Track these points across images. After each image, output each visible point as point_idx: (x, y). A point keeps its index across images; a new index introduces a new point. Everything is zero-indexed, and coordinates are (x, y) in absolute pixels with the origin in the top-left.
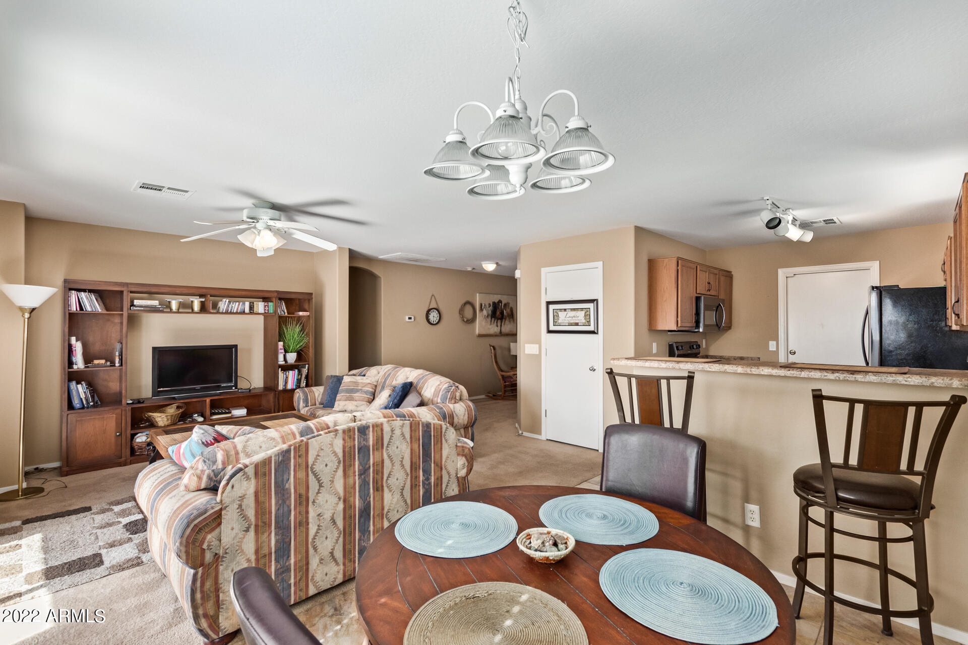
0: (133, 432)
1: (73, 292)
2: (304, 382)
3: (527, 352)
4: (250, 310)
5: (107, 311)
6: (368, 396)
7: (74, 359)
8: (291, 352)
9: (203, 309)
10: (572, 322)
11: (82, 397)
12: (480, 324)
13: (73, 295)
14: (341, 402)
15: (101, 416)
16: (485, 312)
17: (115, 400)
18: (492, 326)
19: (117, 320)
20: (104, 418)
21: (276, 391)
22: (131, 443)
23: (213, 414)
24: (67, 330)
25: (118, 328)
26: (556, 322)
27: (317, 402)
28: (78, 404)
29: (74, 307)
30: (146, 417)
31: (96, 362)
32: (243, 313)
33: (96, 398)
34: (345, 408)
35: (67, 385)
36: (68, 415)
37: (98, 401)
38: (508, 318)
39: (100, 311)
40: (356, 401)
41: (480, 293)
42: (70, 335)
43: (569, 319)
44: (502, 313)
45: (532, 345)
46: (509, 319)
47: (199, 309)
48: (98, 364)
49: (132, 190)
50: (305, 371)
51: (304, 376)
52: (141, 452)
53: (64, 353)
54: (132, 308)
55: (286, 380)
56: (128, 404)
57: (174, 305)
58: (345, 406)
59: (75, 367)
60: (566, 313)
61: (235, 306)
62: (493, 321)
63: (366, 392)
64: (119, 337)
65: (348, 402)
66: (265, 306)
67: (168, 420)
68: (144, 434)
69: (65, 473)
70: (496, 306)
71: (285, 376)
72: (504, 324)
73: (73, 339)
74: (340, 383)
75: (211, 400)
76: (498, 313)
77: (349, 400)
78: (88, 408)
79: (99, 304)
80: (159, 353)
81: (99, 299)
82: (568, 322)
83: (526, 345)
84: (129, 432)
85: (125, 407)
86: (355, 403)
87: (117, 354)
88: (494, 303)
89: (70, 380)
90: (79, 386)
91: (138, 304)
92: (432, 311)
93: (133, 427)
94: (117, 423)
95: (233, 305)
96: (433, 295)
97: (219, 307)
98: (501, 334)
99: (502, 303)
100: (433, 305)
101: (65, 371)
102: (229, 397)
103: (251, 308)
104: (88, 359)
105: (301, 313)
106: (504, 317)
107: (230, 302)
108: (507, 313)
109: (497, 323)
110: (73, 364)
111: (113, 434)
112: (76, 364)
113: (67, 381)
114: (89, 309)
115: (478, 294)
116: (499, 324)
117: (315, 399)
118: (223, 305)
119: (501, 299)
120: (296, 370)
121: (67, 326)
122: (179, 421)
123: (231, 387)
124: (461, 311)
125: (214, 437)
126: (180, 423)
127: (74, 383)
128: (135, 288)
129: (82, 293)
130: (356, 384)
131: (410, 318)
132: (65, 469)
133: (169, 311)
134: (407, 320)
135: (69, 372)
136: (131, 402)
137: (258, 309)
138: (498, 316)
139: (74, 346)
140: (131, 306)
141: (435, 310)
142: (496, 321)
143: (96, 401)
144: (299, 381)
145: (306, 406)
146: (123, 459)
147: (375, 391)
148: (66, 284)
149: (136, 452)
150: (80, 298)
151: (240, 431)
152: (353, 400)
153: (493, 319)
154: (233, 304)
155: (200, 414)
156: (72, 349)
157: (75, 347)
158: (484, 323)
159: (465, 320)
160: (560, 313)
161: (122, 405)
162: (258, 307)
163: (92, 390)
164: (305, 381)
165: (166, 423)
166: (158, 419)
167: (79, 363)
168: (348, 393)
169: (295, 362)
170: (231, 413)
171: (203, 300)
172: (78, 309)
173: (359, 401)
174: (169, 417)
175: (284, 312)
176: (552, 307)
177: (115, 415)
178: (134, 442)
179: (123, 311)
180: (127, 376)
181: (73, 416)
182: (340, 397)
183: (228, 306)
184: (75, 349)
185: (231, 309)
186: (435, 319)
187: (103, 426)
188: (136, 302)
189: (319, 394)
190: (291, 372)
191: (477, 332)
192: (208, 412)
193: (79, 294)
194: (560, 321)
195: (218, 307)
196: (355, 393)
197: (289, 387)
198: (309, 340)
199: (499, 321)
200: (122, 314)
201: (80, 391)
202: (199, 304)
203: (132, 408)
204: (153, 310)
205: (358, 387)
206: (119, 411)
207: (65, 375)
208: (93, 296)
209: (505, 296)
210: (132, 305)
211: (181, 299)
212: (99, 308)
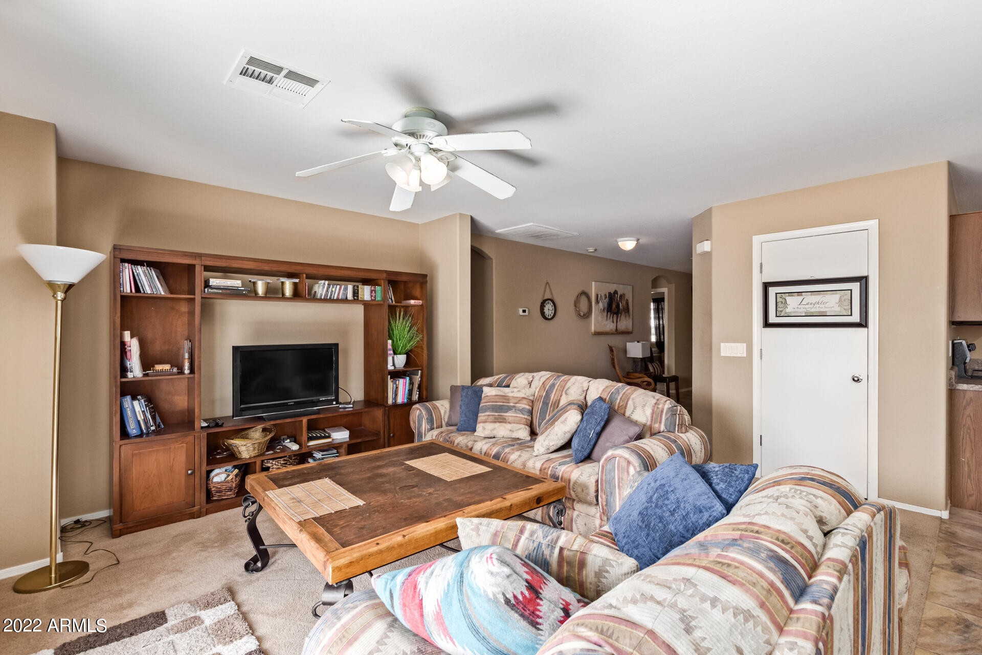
0: (209, 468)
1: (126, 265)
2: (416, 394)
3: (723, 353)
4: (354, 296)
5: (171, 293)
6: (526, 417)
7: (128, 364)
8: (400, 354)
9: (297, 295)
10: (813, 310)
11: (139, 419)
12: (596, 319)
13: (127, 271)
14: (487, 424)
15: (166, 447)
16: (601, 304)
17: (186, 422)
18: (608, 322)
19: (184, 308)
20: (170, 448)
21: (386, 407)
22: (207, 484)
23: (310, 439)
24: (118, 321)
25: (185, 319)
26: (781, 311)
27: (443, 422)
28: (133, 429)
29: (127, 288)
30: (224, 445)
31: (159, 367)
32: (345, 301)
33: (158, 420)
34: (494, 433)
35: (118, 403)
36: (120, 446)
37: (161, 424)
38: (623, 313)
39: (163, 293)
40: (509, 423)
41: (595, 281)
42: (123, 328)
43: (807, 306)
44: (618, 306)
45: (733, 345)
46: (625, 313)
47: (291, 293)
48: (162, 371)
49: (225, 82)
50: (417, 379)
51: (416, 386)
52: (219, 496)
53: (115, 356)
54: (206, 289)
55: (395, 391)
56: (202, 428)
57: (261, 289)
58: (494, 429)
59: (130, 375)
60: (800, 298)
61: (336, 290)
62: (609, 316)
63: (522, 411)
64: (186, 333)
65: (497, 425)
66: (371, 291)
67: (254, 449)
68: (223, 469)
69: (118, 532)
70: (612, 297)
71: (395, 385)
72: (620, 320)
73: (127, 334)
74: (480, 398)
75: (309, 421)
76: (614, 306)
77: (500, 422)
78: (148, 434)
79: (161, 285)
80: (243, 355)
81: (161, 278)
82: (805, 310)
83: (722, 345)
84: (204, 468)
85: (198, 432)
86: (509, 426)
87: (187, 356)
88: (610, 294)
89: (123, 394)
90: (136, 403)
91: (214, 284)
92: (547, 302)
93: (209, 462)
94: (187, 456)
95: (334, 290)
96: (547, 283)
97: (315, 292)
98: (617, 332)
99: (617, 294)
100: (548, 296)
101: (116, 382)
102: (330, 415)
103: (356, 293)
104: (147, 363)
105: (412, 302)
106: (620, 311)
107: (329, 285)
108: (622, 306)
109: (613, 317)
110: (128, 371)
111: (184, 472)
112: (131, 372)
113: (119, 396)
114: (148, 291)
115: (593, 283)
116: (615, 321)
117: (441, 419)
118: (321, 288)
119: (617, 290)
120: (408, 378)
121: (119, 314)
122: (267, 450)
123: (330, 402)
124: (576, 304)
125: (527, 581)
126: (269, 452)
127: (128, 398)
128: (210, 261)
129: (139, 267)
130: (505, 399)
131: (524, 311)
132: (118, 526)
133: (254, 295)
134: (521, 313)
135: (121, 383)
136: (206, 425)
137: (364, 295)
138: (615, 309)
139: (128, 344)
140: (205, 288)
141: (550, 302)
142: (612, 316)
143: (157, 423)
144: (411, 392)
145: (432, 429)
146: (197, 507)
147: (532, 409)
148: (117, 253)
149: (213, 496)
150: (135, 274)
151: (523, 538)
152: (506, 423)
153: (609, 313)
154: (333, 287)
155: (293, 439)
156: (126, 349)
157: (130, 347)
158: (600, 318)
159: (582, 314)
160: (789, 299)
161: (194, 430)
162: (364, 293)
163: (152, 408)
164: (418, 393)
165: (253, 454)
166: (242, 449)
167: (136, 370)
168: (497, 412)
169: (404, 367)
170: (329, 437)
171: (297, 281)
172: (133, 290)
173: (514, 423)
174: (256, 446)
175: (392, 300)
176: (772, 291)
177: (185, 445)
178: (210, 482)
179: (194, 295)
180: (200, 389)
181: (127, 449)
182: (485, 418)
183: (327, 291)
184: (129, 348)
185: (331, 295)
186: (550, 312)
187: (170, 461)
188: (213, 282)
189: (445, 412)
190: (401, 381)
191: (593, 329)
192: (304, 437)
193: (134, 268)
194: (788, 310)
195: (313, 292)
196: (506, 412)
197: (400, 400)
198: (423, 337)
199: (615, 316)
200: (194, 299)
201: (137, 409)
202: (292, 286)
203: (208, 434)
204: (233, 294)
205: (509, 403)
206: (191, 438)
207: (116, 386)
208: (153, 272)
209: (621, 286)
210: (207, 285)
211: (270, 280)
212: (161, 291)
